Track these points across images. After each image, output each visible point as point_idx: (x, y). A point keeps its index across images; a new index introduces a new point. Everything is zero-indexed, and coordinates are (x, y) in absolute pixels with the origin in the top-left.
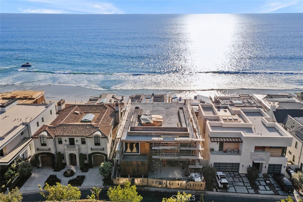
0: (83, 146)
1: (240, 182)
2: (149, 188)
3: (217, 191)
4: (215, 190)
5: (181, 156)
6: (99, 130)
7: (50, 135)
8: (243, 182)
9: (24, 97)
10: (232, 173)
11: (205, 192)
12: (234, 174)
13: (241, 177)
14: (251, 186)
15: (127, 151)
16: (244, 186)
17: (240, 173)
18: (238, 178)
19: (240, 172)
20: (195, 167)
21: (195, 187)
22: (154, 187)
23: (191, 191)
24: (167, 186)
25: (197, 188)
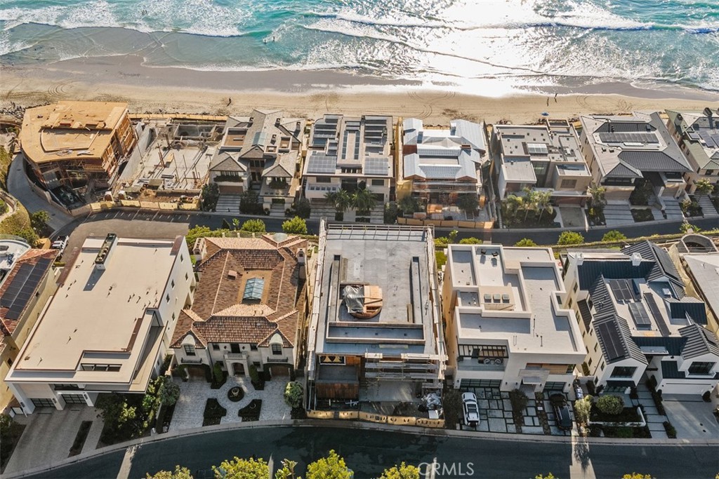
0: (254, 353)
1: (499, 409)
2: (361, 423)
3: (461, 429)
4: (458, 427)
5: (411, 374)
6: (278, 332)
7: (200, 342)
8: (503, 410)
9: (87, 124)
11: (444, 432)
12: (491, 391)
13: (502, 399)
14: (513, 418)
15: (325, 361)
16: (504, 418)
18: (497, 400)
19: (501, 390)
20: (431, 386)
21: (428, 424)
22: (369, 422)
23: (423, 429)
24: (387, 421)
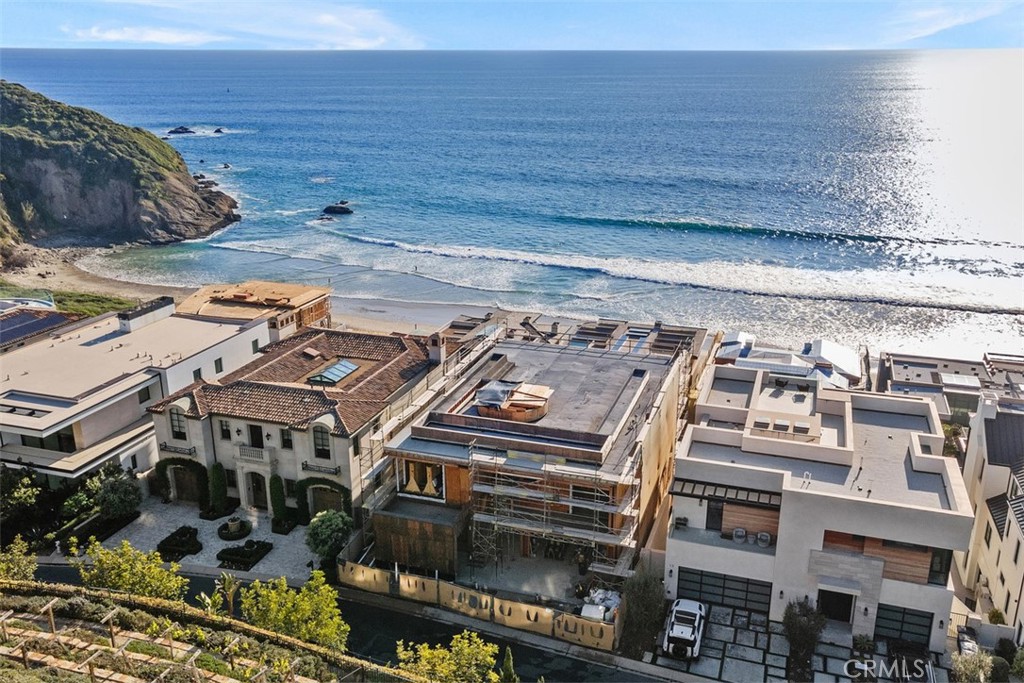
0: (285, 455)
1: (755, 647)
2: (439, 611)
3: (653, 662)
4: (648, 656)
5: (565, 528)
6: (334, 413)
7: (196, 408)
8: (766, 651)
9: (267, 299)
10: (746, 613)
11: (611, 659)
12: (749, 617)
13: (768, 633)
14: (787, 669)
15: (408, 488)
16: (763, 663)
17: (770, 618)
18: (757, 633)
20: (609, 570)
21: (579, 635)
22: (456, 612)
23: (566, 645)
24: (492, 614)
25: (588, 640)
